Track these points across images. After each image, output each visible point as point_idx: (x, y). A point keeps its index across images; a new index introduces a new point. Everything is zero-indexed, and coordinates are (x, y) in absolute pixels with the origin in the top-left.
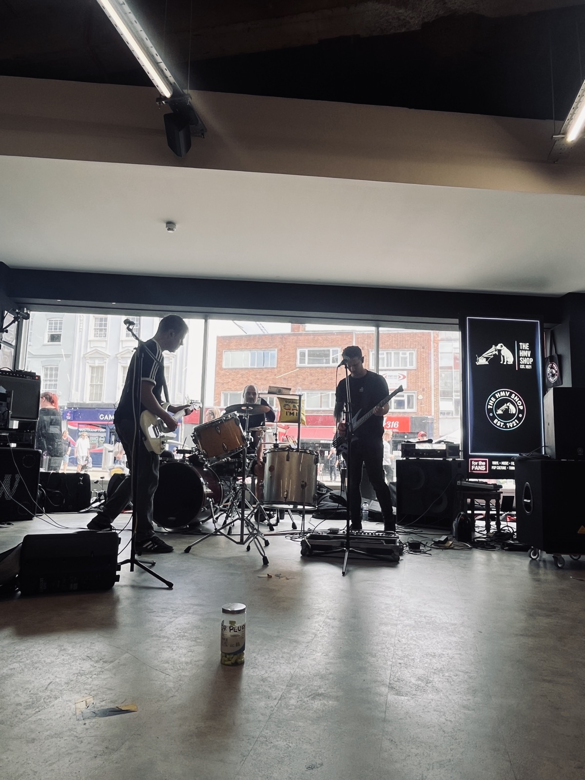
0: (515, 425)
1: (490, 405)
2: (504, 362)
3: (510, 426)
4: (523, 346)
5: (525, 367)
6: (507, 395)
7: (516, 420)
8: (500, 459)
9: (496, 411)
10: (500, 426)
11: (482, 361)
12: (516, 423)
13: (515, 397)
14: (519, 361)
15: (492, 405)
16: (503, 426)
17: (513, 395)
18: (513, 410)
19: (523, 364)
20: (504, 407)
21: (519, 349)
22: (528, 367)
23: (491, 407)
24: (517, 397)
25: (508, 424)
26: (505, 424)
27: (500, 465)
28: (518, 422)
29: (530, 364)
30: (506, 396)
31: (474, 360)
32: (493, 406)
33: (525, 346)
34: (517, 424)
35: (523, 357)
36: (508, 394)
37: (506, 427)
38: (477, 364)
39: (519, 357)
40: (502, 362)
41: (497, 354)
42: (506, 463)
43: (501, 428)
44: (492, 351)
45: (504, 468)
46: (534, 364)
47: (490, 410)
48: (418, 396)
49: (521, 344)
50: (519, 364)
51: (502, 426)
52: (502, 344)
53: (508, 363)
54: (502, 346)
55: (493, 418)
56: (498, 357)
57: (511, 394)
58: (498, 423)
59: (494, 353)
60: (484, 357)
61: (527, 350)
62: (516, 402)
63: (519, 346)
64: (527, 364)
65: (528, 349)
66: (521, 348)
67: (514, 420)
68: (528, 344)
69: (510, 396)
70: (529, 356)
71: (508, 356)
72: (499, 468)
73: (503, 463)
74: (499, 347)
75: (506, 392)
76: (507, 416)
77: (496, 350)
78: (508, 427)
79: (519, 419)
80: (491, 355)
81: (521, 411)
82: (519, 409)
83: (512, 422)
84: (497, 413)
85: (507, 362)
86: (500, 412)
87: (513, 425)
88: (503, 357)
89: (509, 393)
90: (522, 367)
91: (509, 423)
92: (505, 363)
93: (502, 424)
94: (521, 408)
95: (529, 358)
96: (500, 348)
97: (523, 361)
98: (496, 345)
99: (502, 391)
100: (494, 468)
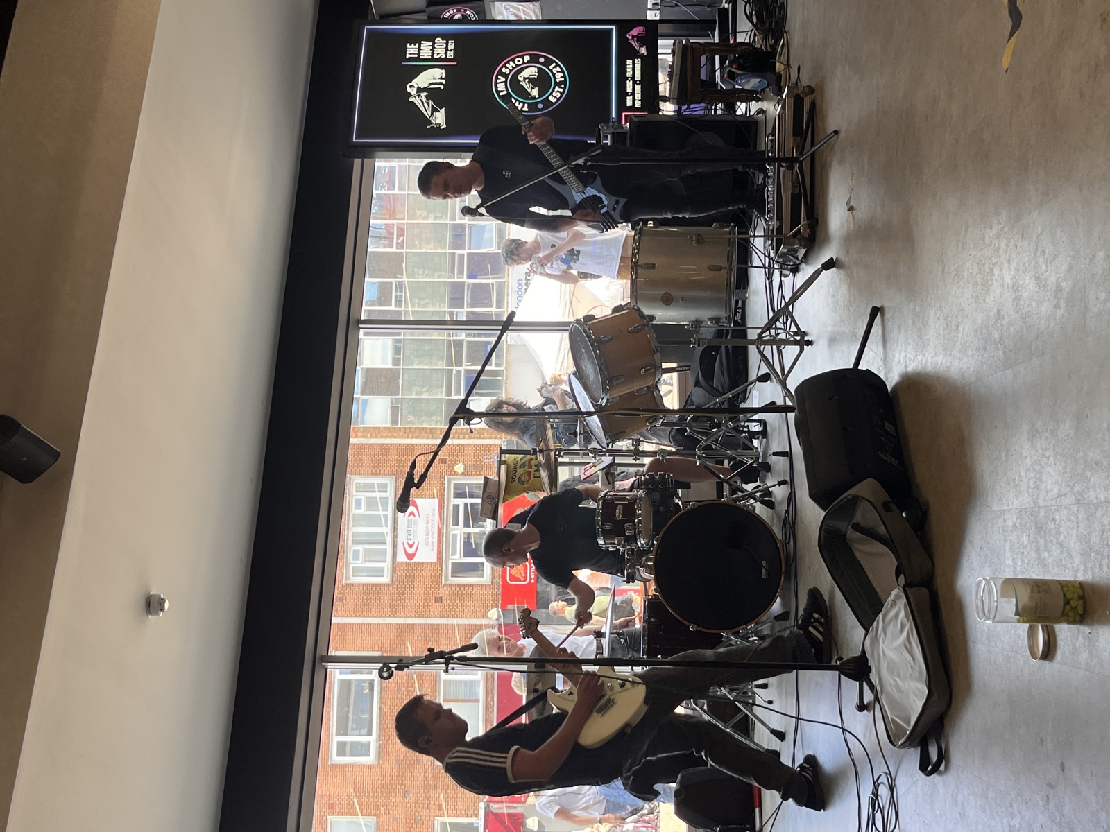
0: (558, 69)
1: (523, 107)
2: (441, 84)
3: (562, 77)
4: (412, 52)
5: (451, 50)
6: (504, 80)
7: (551, 67)
8: (622, 94)
9: (534, 98)
10: (562, 94)
11: (439, 119)
12: (555, 67)
13: (506, 67)
14: (440, 60)
15: (521, 104)
16: (560, 87)
17: (504, 70)
18: (531, 72)
19: (446, 54)
20: (525, 85)
21: (418, 59)
22: (451, 46)
23: (526, 105)
24: (507, 65)
25: (558, 80)
26: (559, 84)
27: (633, 93)
28: (554, 64)
29: (447, 44)
30: (506, 82)
31: (437, 132)
32: (524, 103)
33: (411, 50)
34: (557, 65)
35: (433, 54)
36: (502, 79)
37: (564, 83)
38: (445, 126)
39: (433, 59)
40: (442, 87)
41: (425, 94)
42: (629, 84)
43: (564, 91)
44: (421, 102)
45: (638, 88)
46: (446, 36)
47: (532, 107)
48: (458, 474)
49: (408, 56)
50: (446, 60)
51: (561, 90)
52: (408, 86)
53: (443, 77)
54: (411, 86)
55: (547, 103)
56: (432, 93)
57: (501, 73)
58: (555, 95)
59: (423, 99)
60: (432, 114)
61: (420, 46)
62: (517, 66)
63: (411, 59)
64: (447, 48)
65: (417, 44)
66: (416, 56)
67: (551, 71)
68: (408, 44)
69: (505, 76)
70: (431, 44)
71: (432, 77)
72: (638, 95)
73: (629, 89)
74: (413, 91)
75: (498, 81)
76: (543, 81)
77: (419, 96)
78: (563, 79)
79: (548, 62)
80: (428, 103)
81: (534, 59)
82: (528, 62)
83: (554, 75)
84: (537, 96)
85: (441, 78)
86: (535, 92)
87: (558, 72)
88: (431, 84)
89: (499, 77)
90: (451, 55)
91: (555, 78)
92: (444, 82)
93: (557, 89)
94: (527, 58)
95: (434, 43)
96: (415, 89)
97: (440, 52)
98: (410, 95)
99: (496, 87)
100: (638, 104)
